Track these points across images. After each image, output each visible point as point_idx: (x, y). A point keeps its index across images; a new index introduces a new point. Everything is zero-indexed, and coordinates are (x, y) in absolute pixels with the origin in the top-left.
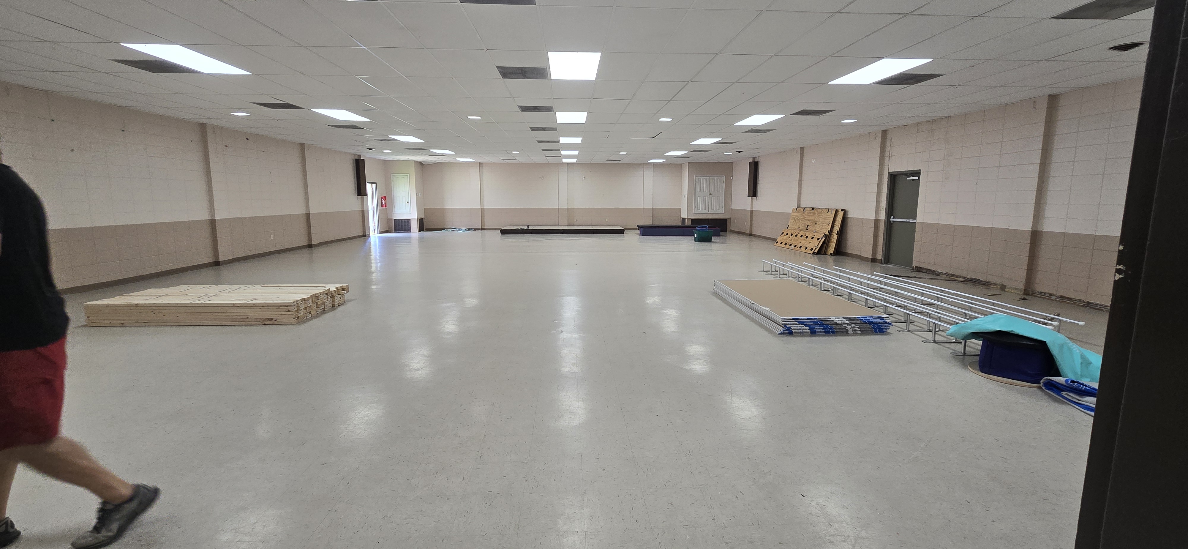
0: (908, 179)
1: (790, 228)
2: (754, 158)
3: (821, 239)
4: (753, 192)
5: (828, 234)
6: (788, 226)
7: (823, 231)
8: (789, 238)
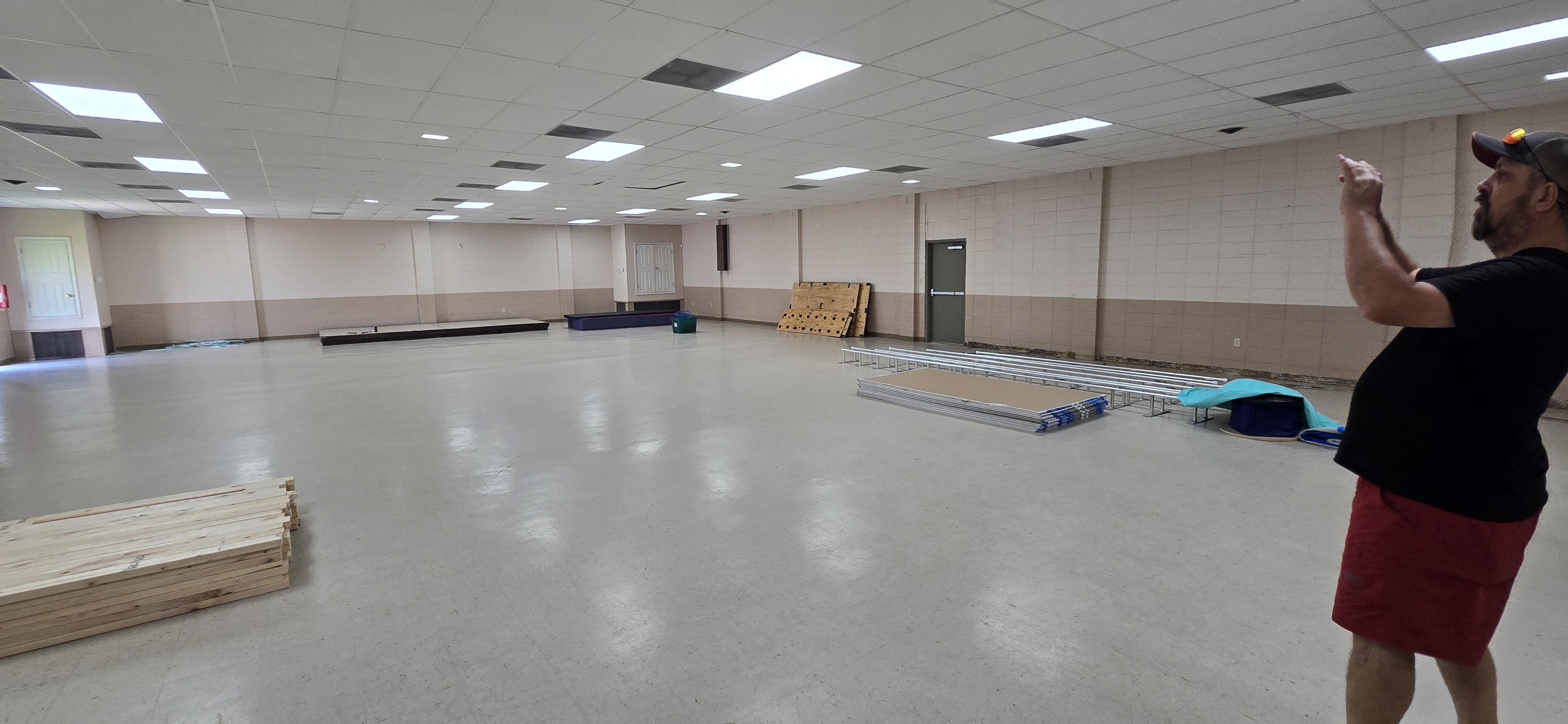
0: (949, 248)
1: (794, 308)
2: (720, 221)
3: (848, 319)
4: (724, 264)
5: (854, 313)
6: (791, 305)
7: (846, 309)
8: (798, 320)
